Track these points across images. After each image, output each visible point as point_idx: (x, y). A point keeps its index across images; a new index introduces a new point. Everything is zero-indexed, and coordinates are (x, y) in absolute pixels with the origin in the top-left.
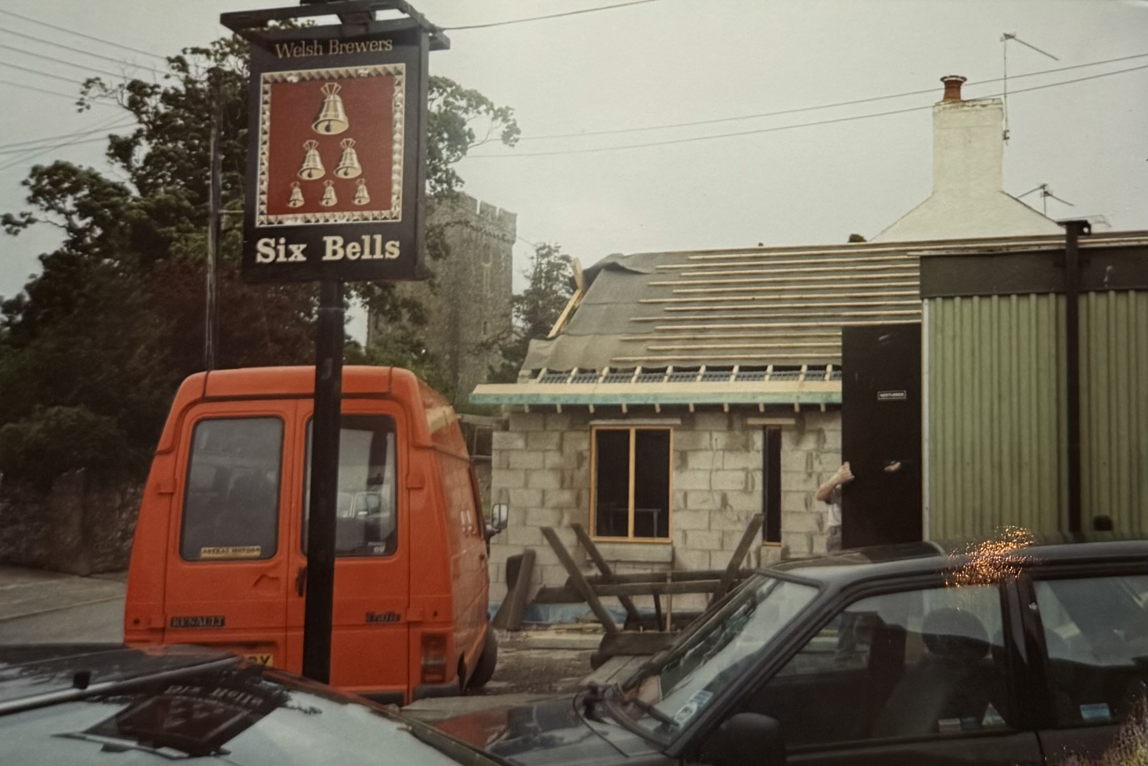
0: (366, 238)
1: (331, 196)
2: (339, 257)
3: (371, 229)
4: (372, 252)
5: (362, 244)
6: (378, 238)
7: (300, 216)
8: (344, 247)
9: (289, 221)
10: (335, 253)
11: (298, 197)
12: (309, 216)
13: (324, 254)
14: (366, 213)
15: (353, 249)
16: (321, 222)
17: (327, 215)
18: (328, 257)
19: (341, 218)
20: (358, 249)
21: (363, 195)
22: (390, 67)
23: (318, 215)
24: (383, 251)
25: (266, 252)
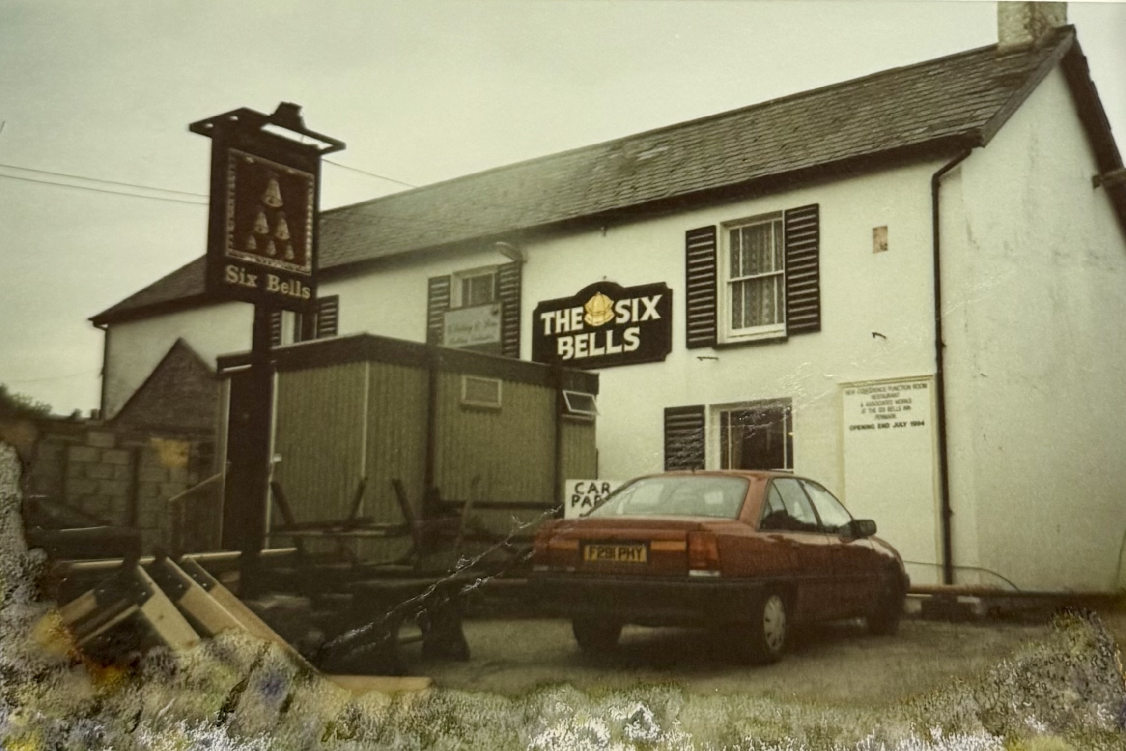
0: (292, 282)
1: (272, 249)
2: (276, 289)
3: (295, 277)
5: (289, 284)
6: (299, 283)
7: (254, 256)
8: (280, 283)
9: (249, 258)
10: (274, 286)
11: (252, 243)
13: (267, 286)
14: (292, 265)
15: (284, 286)
16: (267, 264)
17: (270, 259)
18: (270, 288)
19: (278, 265)
20: (287, 288)
21: (290, 253)
22: (304, 174)
23: (265, 259)
24: (301, 292)
25: (232, 275)
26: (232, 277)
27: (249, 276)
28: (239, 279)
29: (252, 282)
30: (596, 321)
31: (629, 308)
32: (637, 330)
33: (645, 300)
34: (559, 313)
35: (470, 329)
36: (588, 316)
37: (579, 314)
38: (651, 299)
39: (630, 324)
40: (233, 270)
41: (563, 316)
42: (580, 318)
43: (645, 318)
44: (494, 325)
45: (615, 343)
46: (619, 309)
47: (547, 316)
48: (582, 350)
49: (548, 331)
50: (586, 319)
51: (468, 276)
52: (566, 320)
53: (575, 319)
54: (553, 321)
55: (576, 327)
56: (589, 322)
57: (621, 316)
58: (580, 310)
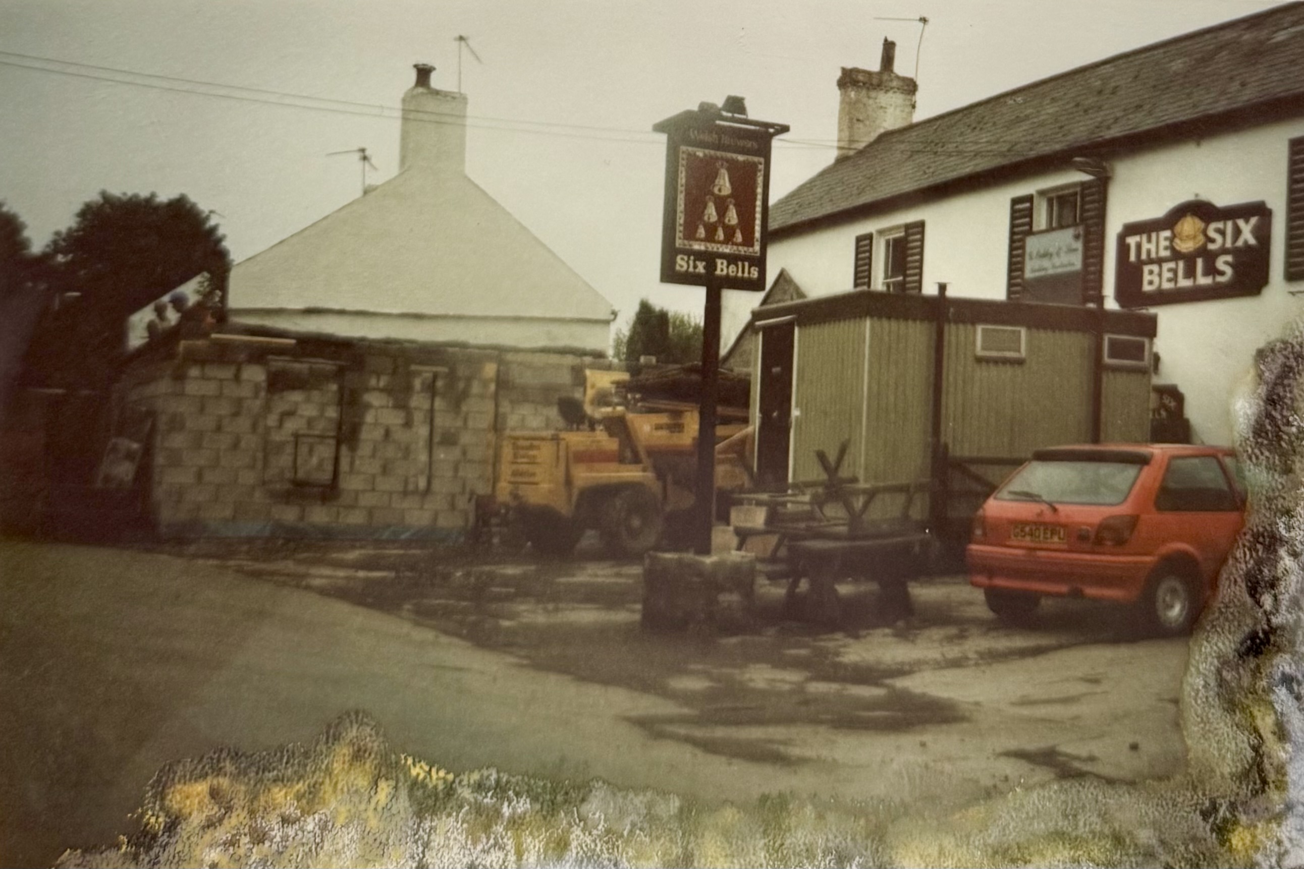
0: (740, 264)
1: (721, 235)
2: (725, 272)
3: (743, 258)
4: (743, 272)
5: (737, 266)
6: (747, 264)
7: (703, 243)
8: (728, 267)
9: (698, 246)
10: (722, 270)
11: (701, 232)
12: (708, 245)
13: (715, 269)
14: (740, 248)
15: (732, 268)
16: (715, 250)
17: (719, 245)
18: (718, 272)
19: (726, 249)
20: (735, 269)
21: (739, 237)
22: (756, 159)
23: (713, 245)
24: (749, 273)
25: (682, 264)
26: (681, 266)
27: (698, 263)
28: (688, 267)
29: (701, 268)
30: (1186, 246)
31: (1222, 233)
32: (1229, 258)
33: (1241, 223)
34: (1145, 237)
35: (1051, 255)
36: (1177, 241)
37: (1166, 239)
38: (1247, 221)
39: (1224, 251)
40: (682, 259)
41: (1149, 241)
42: (1167, 243)
43: (1240, 243)
44: (1075, 250)
45: (1206, 273)
46: (1212, 233)
47: (1132, 241)
48: (1169, 280)
49: (1133, 257)
50: (1174, 245)
51: (1053, 195)
52: (1153, 247)
53: (1163, 243)
54: (1139, 246)
55: (1164, 253)
56: (1178, 248)
57: (1213, 241)
58: (1167, 233)
